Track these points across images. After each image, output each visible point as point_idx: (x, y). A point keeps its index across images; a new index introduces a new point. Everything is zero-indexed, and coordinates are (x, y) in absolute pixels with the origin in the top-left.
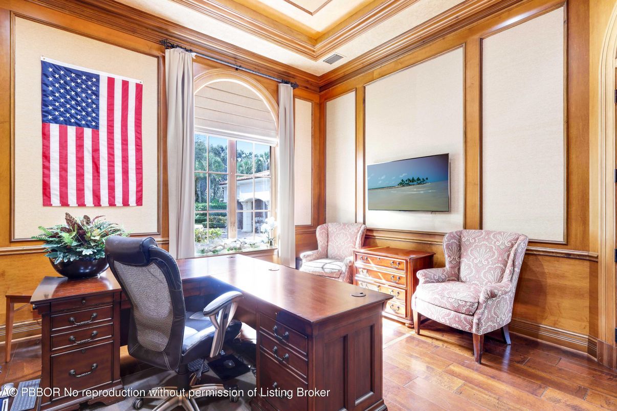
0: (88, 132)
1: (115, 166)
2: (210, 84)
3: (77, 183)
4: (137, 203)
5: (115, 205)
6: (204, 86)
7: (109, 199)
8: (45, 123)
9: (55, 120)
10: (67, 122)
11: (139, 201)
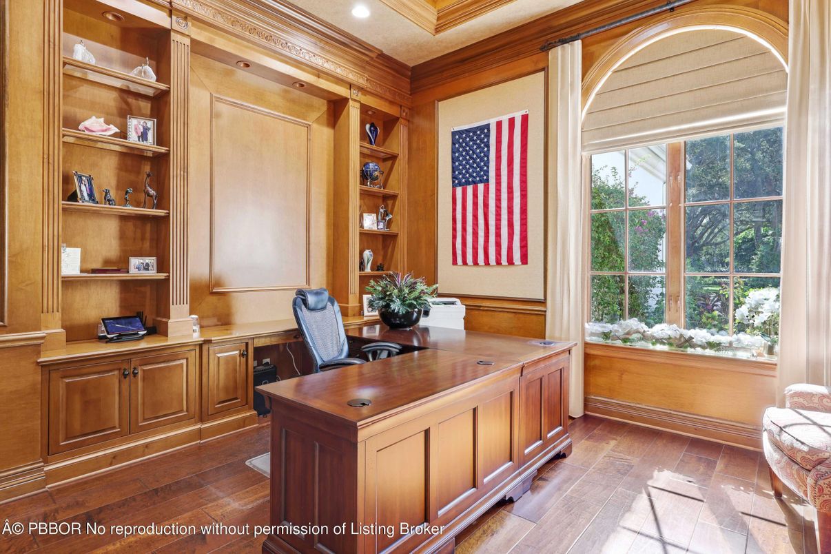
0: (481, 187)
1: (502, 219)
2: (621, 65)
3: (473, 241)
4: (522, 261)
5: (501, 264)
6: (609, 73)
7: (496, 256)
8: (454, 187)
9: (460, 184)
10: (468, 183)
11: (524, 259)
